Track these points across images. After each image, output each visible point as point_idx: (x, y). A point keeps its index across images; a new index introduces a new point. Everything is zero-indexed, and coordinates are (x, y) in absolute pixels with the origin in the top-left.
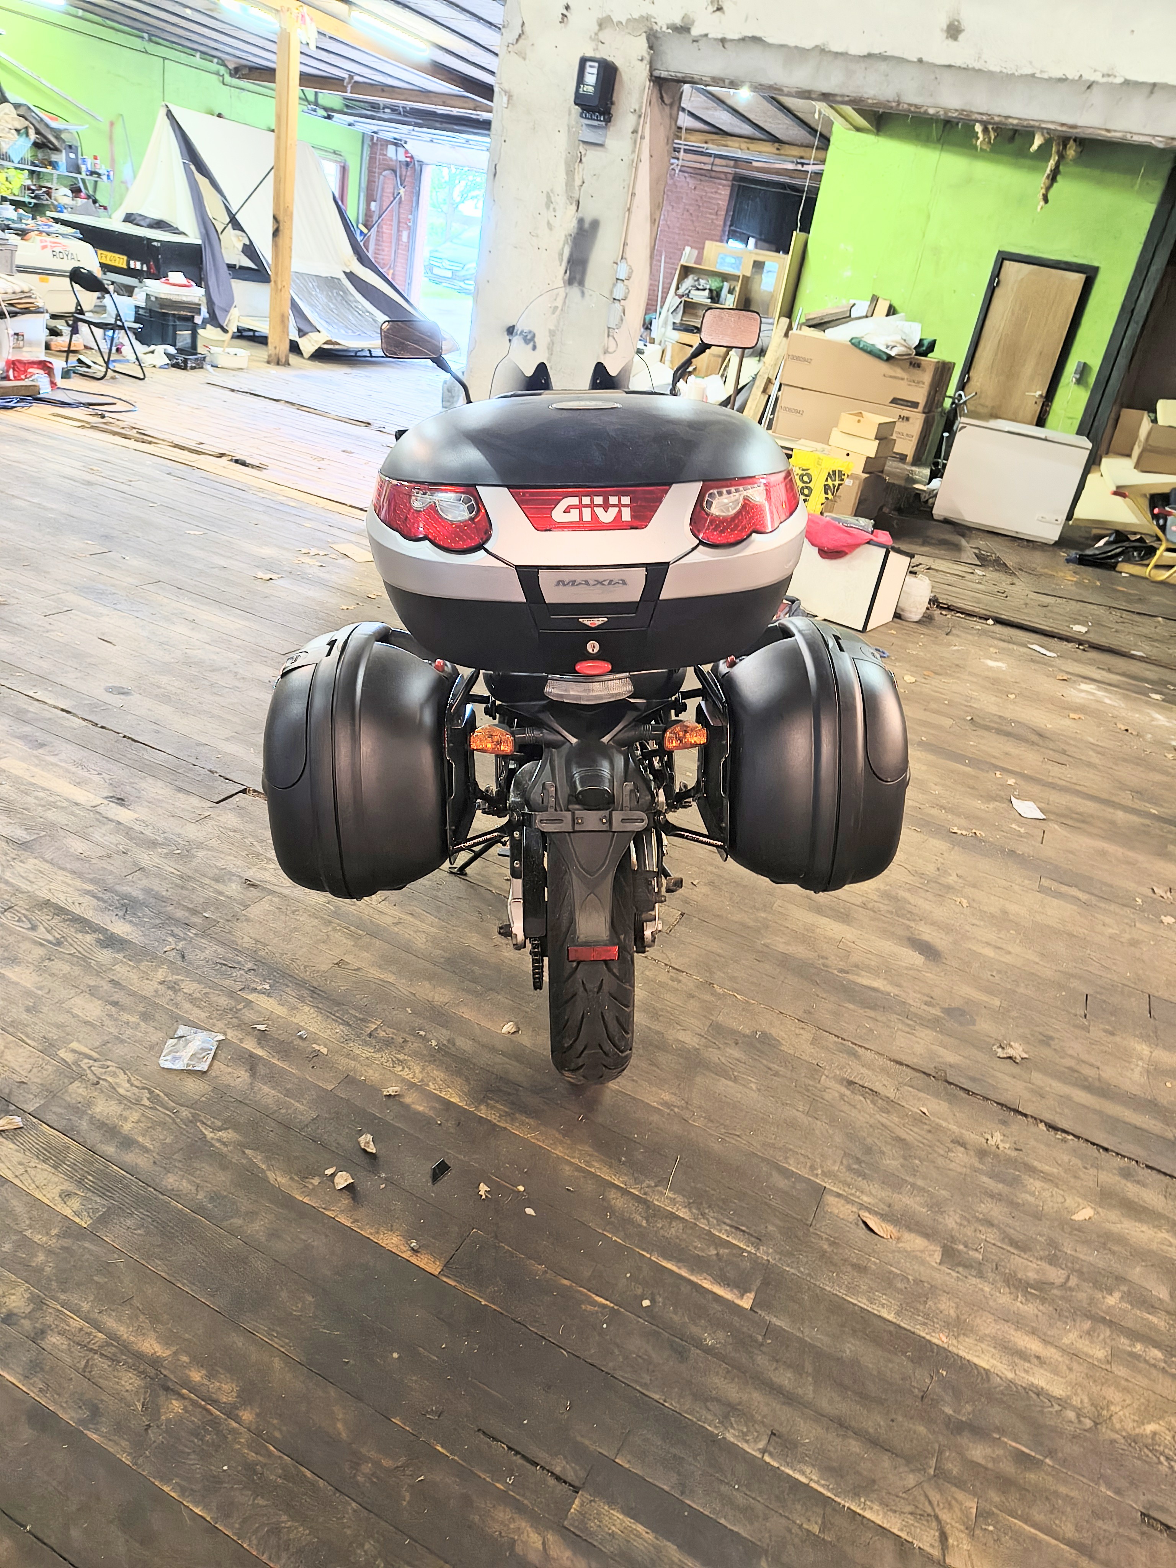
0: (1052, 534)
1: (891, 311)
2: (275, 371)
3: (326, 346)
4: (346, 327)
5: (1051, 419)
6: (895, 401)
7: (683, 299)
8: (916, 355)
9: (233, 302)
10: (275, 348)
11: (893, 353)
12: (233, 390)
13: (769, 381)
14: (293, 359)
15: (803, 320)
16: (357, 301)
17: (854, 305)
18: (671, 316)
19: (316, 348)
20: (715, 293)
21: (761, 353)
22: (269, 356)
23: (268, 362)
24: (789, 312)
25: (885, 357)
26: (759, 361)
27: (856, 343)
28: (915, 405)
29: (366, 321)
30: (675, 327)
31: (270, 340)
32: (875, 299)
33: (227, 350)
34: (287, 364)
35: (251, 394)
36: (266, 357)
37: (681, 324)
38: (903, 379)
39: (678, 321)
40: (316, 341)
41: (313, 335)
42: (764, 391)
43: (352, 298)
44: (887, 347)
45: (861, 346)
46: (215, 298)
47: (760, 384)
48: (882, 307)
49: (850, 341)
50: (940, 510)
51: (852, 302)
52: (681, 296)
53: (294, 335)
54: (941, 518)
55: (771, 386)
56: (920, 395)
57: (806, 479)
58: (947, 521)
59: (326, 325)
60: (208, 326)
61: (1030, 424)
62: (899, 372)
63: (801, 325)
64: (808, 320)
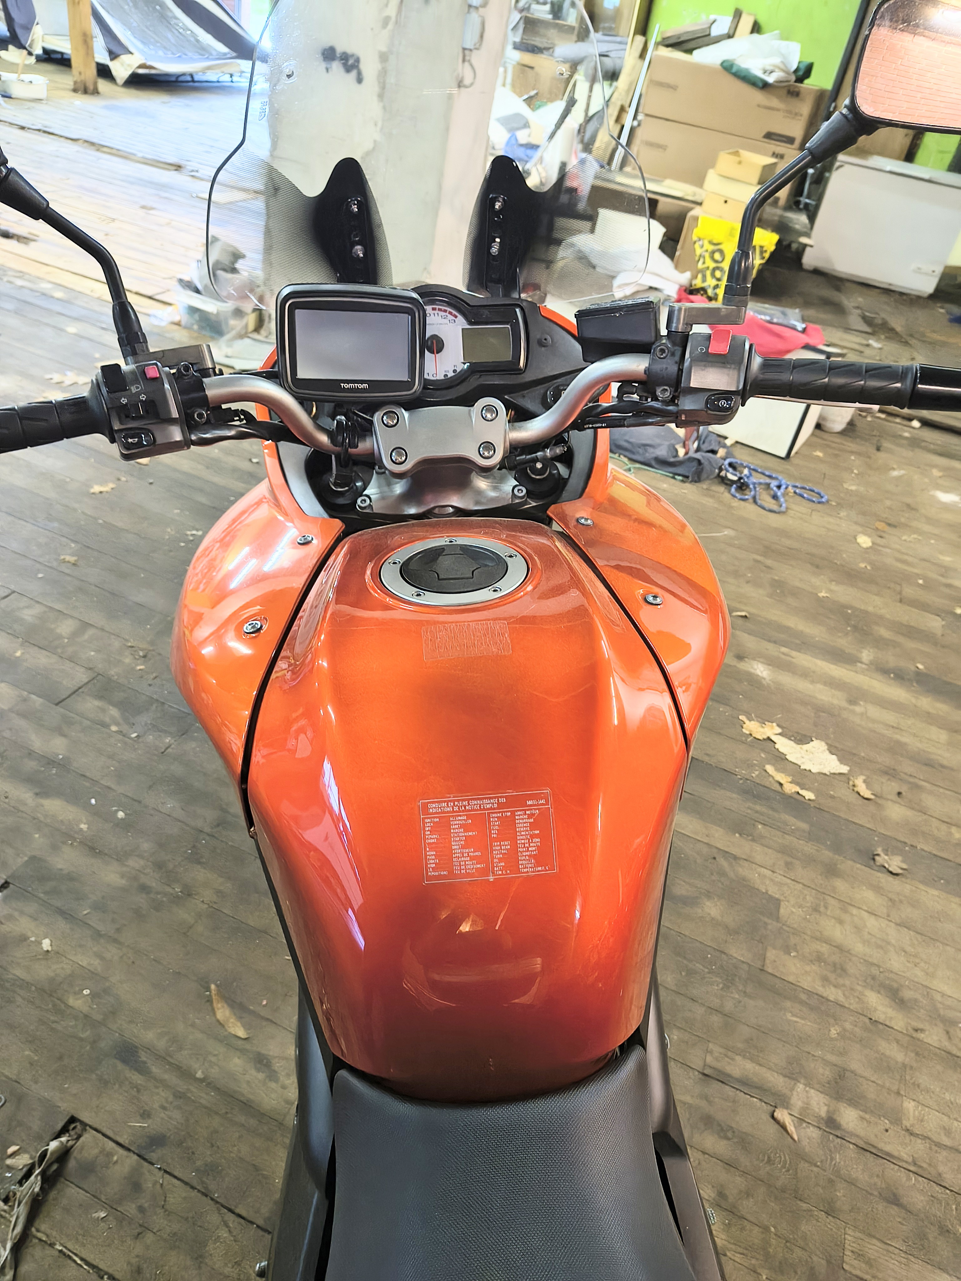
0: (928, 286)
1: (756, 28)
2: (81, 101)
3: (141, 71)
4: (165, 48)
5: (921, 154)
6: (769, 136)
7: (524, 14)
8: (796, 81)
9: (35, 19)
10: (80, 73)
11: (771, 79)
12: (23, 128)
13: (623, 109)
14: (103, 85)
15: (659, 39)
16: (176, 18)
17: (714, 22)
18: (510, 33)
19: (130, 72)
20: (556, 7)
21: (612, 76)
22: (75, 83)
23: (75, 90)
24: (643, 28)
25: (761, 85)
26: (611, 85)
27: (728, 67)
28: (790, 140)
29: (188, 41)
30: (516, 47)
31: (74, 63)
32: (738, 14)
33: (23, 77)
34: (95, 92)
35: (45, 132)
36: (72, 83)
37: (522, 43)
38: (778, 110)
39: (518, 39)
40: (129, 65)
41: (124, 58)
42: (618, 120)
43: (170, 14)
44: (765, 72)
45: (734, 70)
46: (14, 14)
47: (613, 112)
48: (746, 23)
49: (722, 64)
50: (809, 260)
51: (712, 17)
52: (521, 11)
53: (102, 57)
54: (811, 268)
55: (624, 115)
56: (796, 130)
57: (717, 256)
58: (817, 272)
59: (140, 45)
60: (11, 47)
61: (898, 158)
62: (775, 102)
63: (657, 44)
64: (664, 39)
